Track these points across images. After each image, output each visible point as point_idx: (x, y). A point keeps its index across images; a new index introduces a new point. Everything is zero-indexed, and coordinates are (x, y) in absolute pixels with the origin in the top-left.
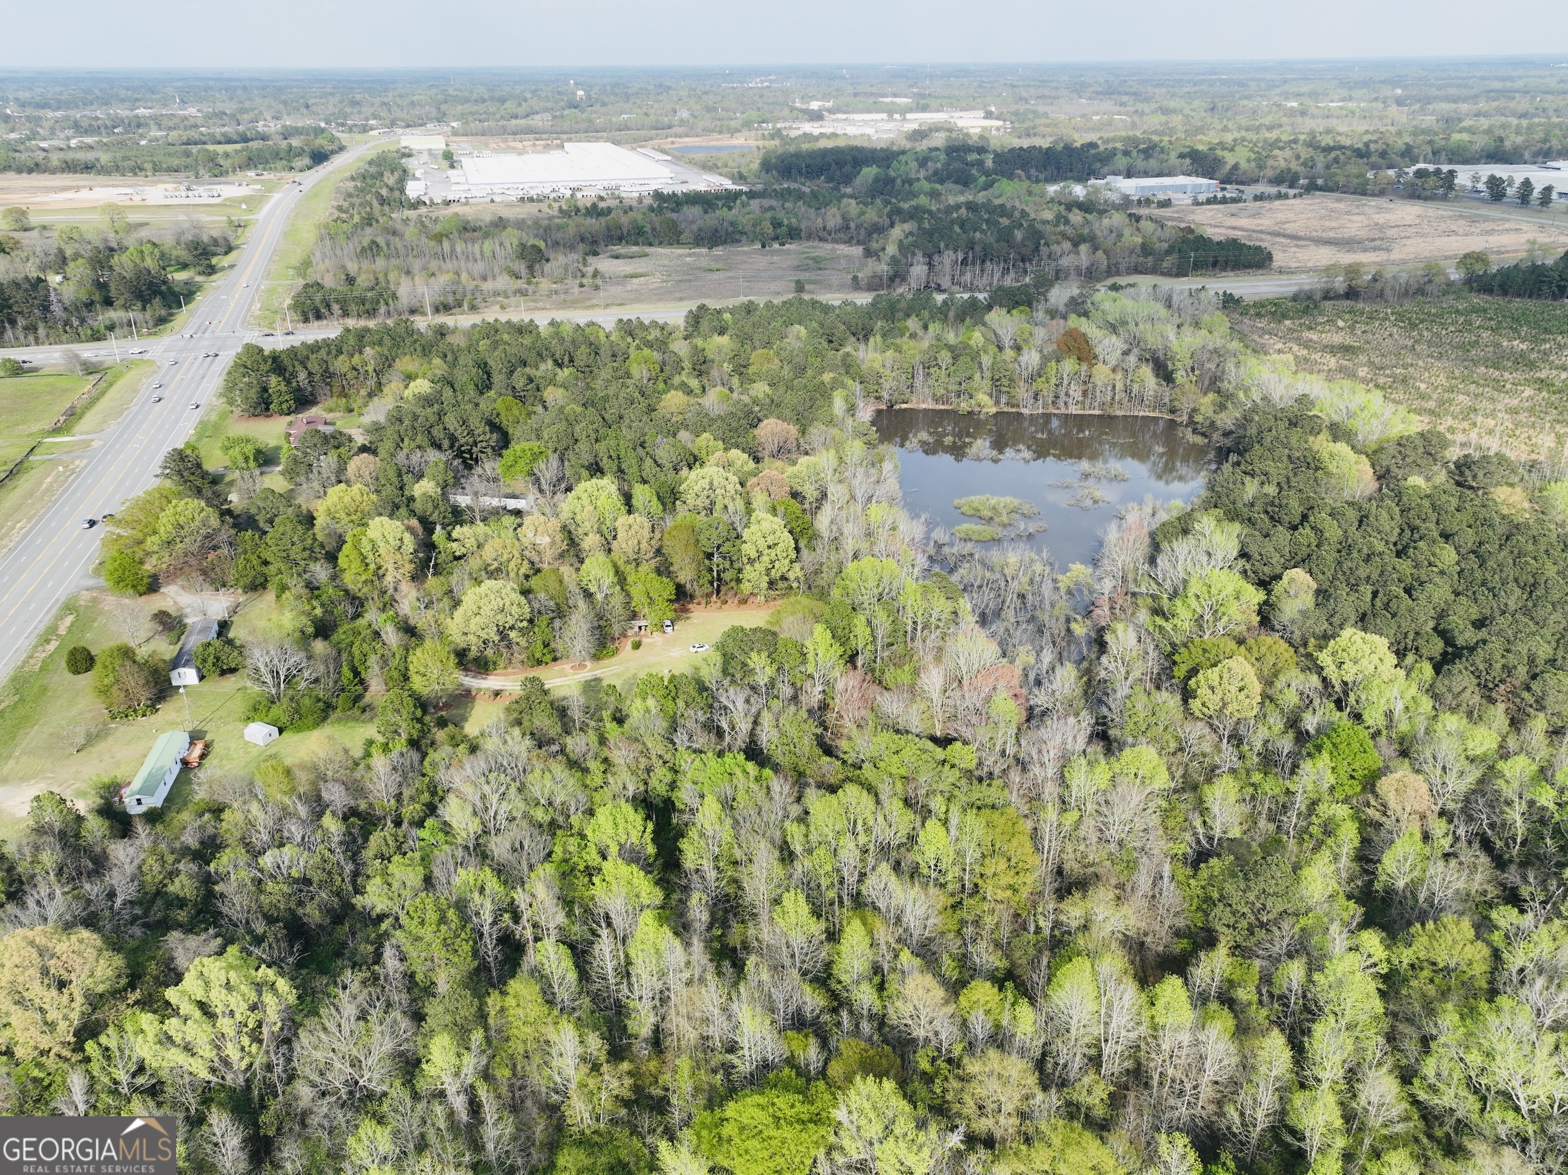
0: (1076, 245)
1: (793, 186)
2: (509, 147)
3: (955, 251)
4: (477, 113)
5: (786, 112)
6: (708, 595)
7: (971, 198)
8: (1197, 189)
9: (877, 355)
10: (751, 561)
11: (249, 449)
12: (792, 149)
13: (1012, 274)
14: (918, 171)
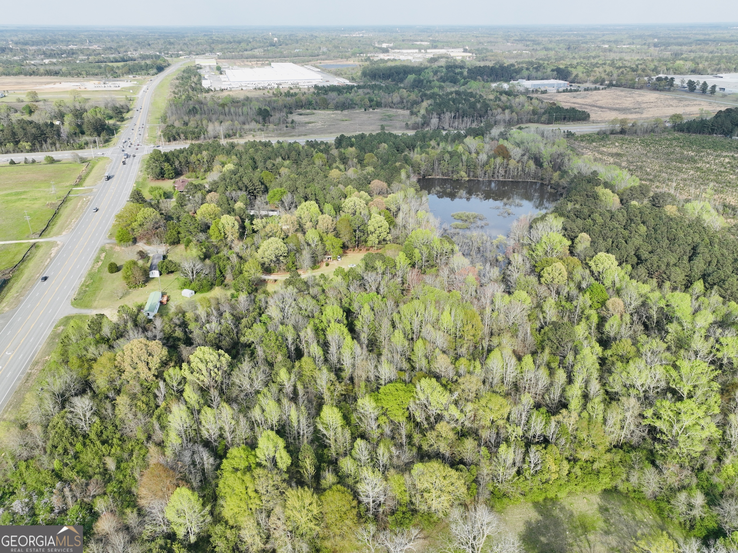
0: (504, 110)
1: (377, 83)
2: (245, 65)
3: (451, 112)
4: (228, 48)
5: (371, 49)
6: (354, 247)
7: (457, 89)
8: (559, 86)
9: (418, 155)
10: (372, 233)
11: (161, 192)
12: (375, 66)
13: (476, 123)
14: (433, 77)
